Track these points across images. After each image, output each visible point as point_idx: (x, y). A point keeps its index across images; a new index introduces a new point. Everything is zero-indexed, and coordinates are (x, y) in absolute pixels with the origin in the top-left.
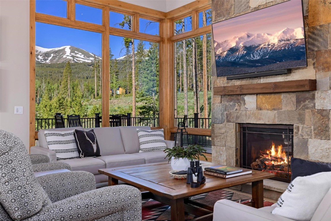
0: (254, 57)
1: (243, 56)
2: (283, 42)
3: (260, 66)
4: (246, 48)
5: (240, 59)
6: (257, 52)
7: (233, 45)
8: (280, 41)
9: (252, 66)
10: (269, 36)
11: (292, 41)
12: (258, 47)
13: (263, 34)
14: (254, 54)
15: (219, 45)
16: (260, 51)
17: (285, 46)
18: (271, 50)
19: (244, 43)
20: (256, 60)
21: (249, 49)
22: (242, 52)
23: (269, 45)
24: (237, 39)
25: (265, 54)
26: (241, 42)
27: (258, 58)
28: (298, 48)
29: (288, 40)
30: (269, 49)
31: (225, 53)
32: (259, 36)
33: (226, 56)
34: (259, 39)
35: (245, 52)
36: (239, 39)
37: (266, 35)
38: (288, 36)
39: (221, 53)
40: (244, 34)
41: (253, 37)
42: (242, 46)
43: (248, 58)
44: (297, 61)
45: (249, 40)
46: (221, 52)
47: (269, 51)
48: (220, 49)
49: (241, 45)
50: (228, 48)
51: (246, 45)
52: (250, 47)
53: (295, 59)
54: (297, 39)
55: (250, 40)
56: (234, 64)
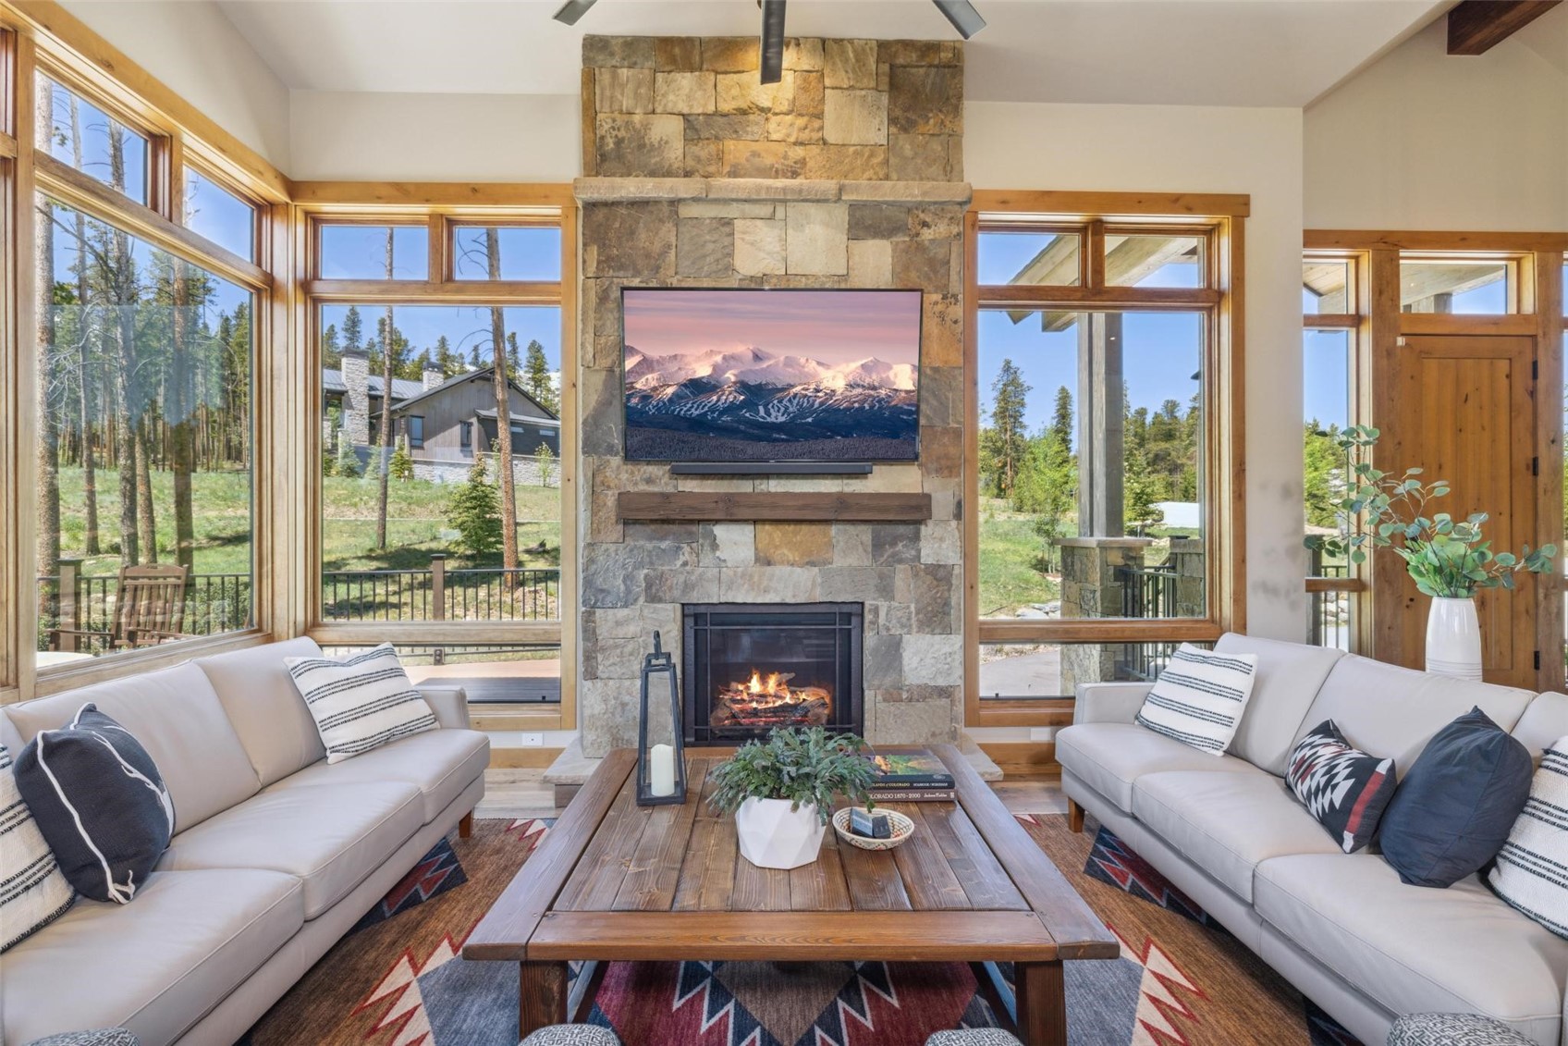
0: (769, 415)
1: (731, 409)
2: (859, 390)
3: (783, 440)
4: (743, 386)
5: (722, 413)
6: (780, 402)
7: (703, 371)
8: (851, 386)
9: (759, 439)
10: (820, 369)
11: (883, 392)
12: (783, 390)
13: (803, 361)
14: (770, 406)
15: (647, 365)
16: (790, 400)
17: (865, 401)
18: (822, 404)
19: (742, 372)
20: (774, 423)
21: (756, 393)
22: (729, 396)
23: (817, 391)
24: (718, 359)
25: (802, 412)
26: (729, 368)
27: (781, 419)
28: (897, 411)
29: (874, 388)
30: (818, 401)
31: (670, 391)
32: (789, 362)
33: (670, 400)
34: (790, 370)
35: (742, 397)
36: (724, 358)
37: (814, 364)
38: (874, 378)
39: (655, 389)
40: (742, 349)
41: (771, 362)
42: (733, 379)
43: (747, 415)
44: (889, 441)
45: (757, 368)
46: (653, 384)
47: (816, 405)
48: (650, 376)
49: (730, 376)
50: (683, 377)
51: (746, 380)
52: (760, 387)
53: (885, 436)
54: (896, 390)
55: (762, 369)
56: (699, 425)
